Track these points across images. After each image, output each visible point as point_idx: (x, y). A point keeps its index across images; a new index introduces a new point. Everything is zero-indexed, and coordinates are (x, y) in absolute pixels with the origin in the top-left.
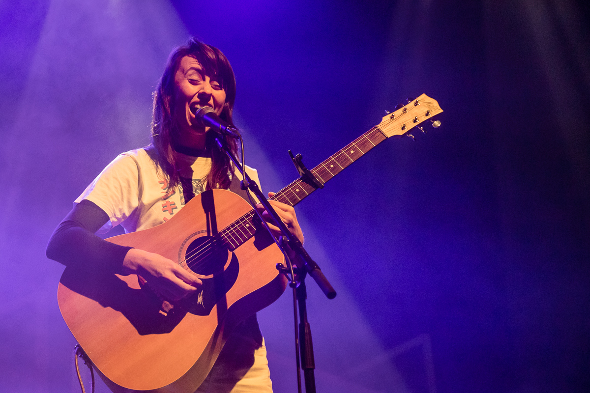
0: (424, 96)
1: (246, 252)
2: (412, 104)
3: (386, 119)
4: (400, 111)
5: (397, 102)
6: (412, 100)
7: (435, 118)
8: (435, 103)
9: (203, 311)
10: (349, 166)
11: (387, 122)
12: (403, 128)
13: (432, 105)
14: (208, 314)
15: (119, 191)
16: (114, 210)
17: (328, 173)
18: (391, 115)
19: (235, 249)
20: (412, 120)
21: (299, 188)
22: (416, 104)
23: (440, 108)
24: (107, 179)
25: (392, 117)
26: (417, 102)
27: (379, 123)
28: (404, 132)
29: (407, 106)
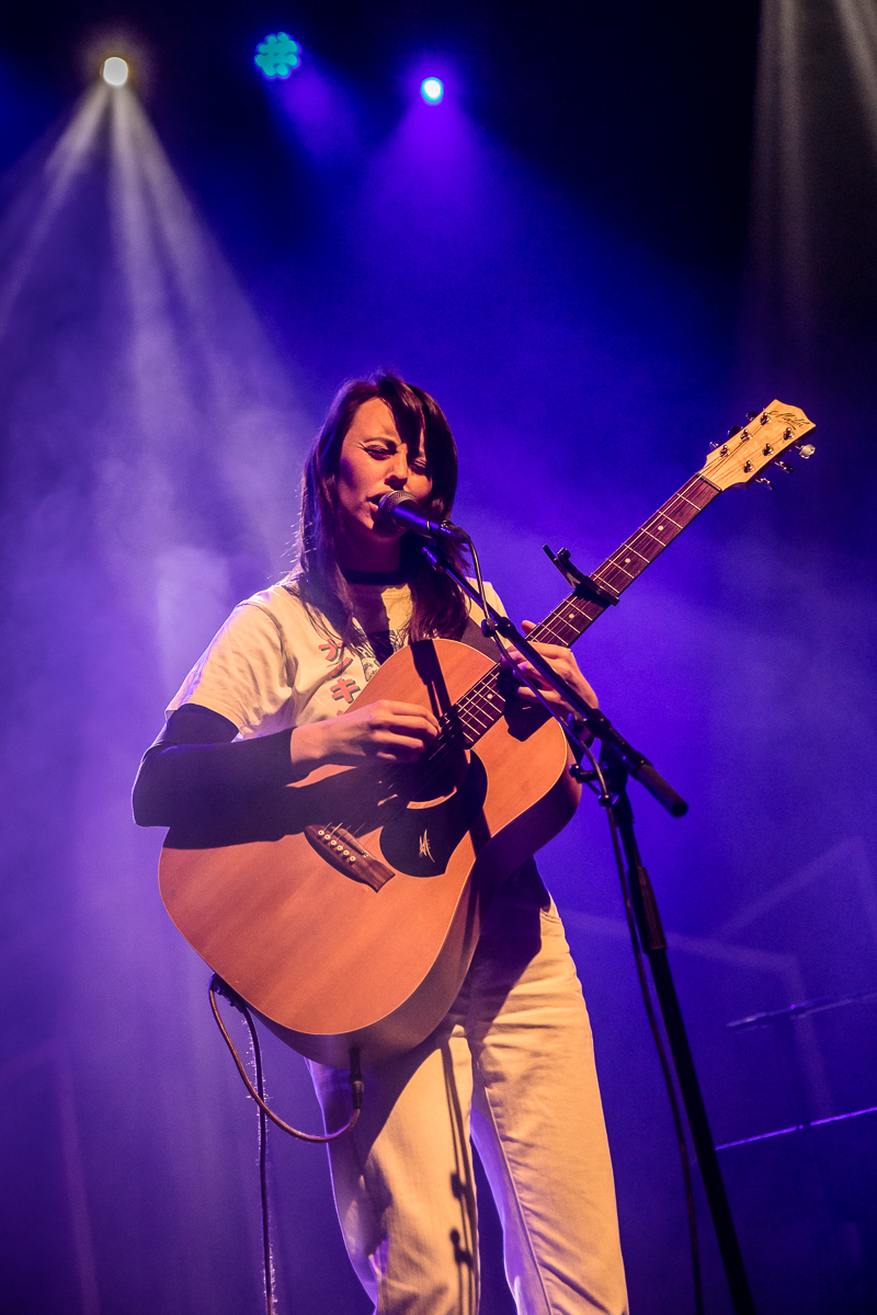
0: (776, 403)
1: (494, 746)
2: (757, 421)
3: (713, 457)
4: (737, 438)
5: (728, 424)
6: (755, 415)
7: (804, 440)
8: (799, 413)
9: (435, 866)
10: (658, 556)
11: (716, 463)
12: (747, 469)
13: (793, 419)
14: (443, 871)
15: (249, 676)
16: (245, 714)
17: (623, 574)
18: (722, 447)
19: (473, 744)
20: (761, 451)
21: (574, 611)
22: (764, 421)
23: (808, 421)
24: (223, 657)
25: (724, 453)
26: (765, 417)
27: (702, 467)
28: (750, 475)
29: (749, 428)
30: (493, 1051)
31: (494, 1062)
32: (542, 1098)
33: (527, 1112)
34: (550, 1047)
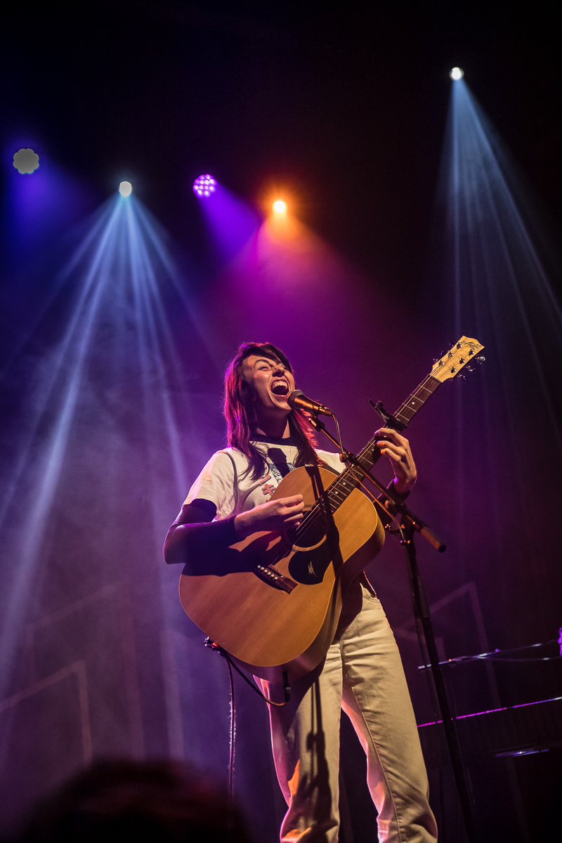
0: (464, 337)
3: (435, 366)
4: (446, 356)
5: (442, 347)
6: (454, 345)
7: (480, 354)
8: (476, 342)
9: (317, 579)
10: (413, 417)
11: (438, 369)
12: (453, 371)
13: (473, 345)
14: (321, 581)
18: (439, 361)
20: (459, 362)
22: (458, 347)
23: (481, 345)
25: (440, 364)
26: (459, 345)
27: (430, 372)
28: (455, 374)
29: (452, 351)
30: (354, 668)
31: (355, 673)
32: (381, 689)
33: (374, 696)
34: (382, 663)
